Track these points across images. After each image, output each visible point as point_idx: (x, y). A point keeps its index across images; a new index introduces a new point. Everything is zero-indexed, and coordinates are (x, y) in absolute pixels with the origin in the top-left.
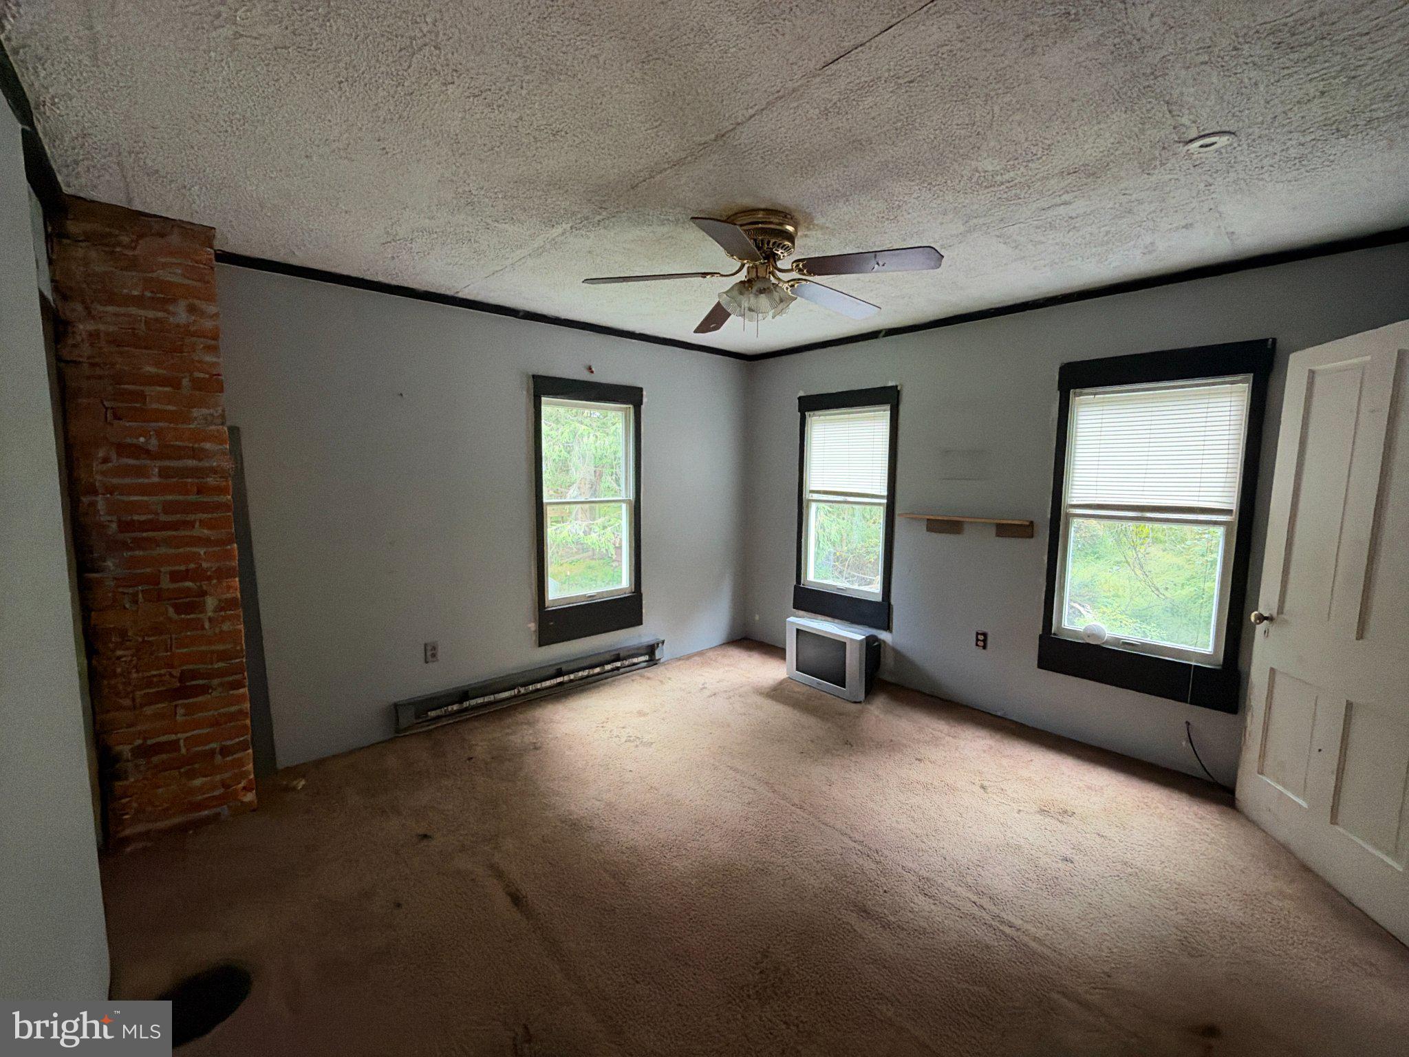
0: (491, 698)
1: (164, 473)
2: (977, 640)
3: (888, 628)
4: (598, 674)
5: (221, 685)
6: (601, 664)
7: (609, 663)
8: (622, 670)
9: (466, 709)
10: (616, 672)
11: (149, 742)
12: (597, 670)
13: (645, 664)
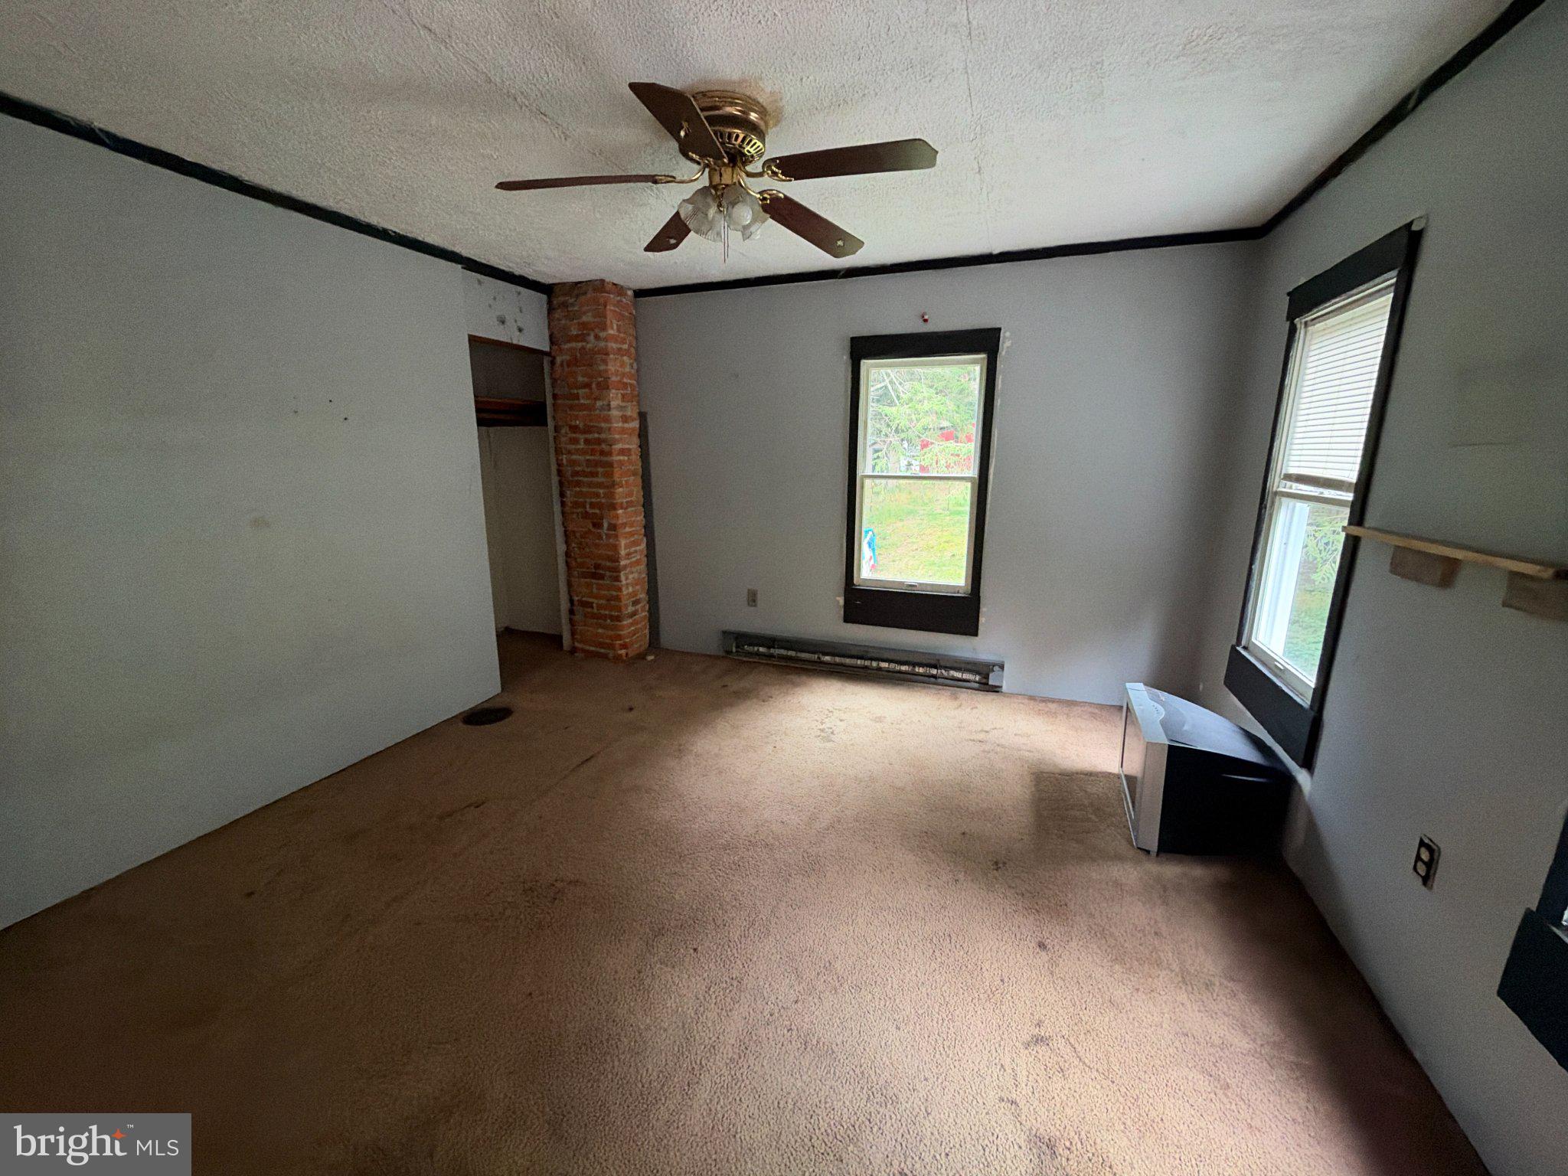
0: (792, 653)
1: (587, 441)
2: (1418, 858)
3: (1308, 764)
4: (905, 673)
5: (610, 577)
6: (914, 665)
7: (921, 665)
8: (940, 680)
9: (772, 656)
10: (933, 680)
11: (584, 599)
12: (904, 668)
13: (976, 685)
